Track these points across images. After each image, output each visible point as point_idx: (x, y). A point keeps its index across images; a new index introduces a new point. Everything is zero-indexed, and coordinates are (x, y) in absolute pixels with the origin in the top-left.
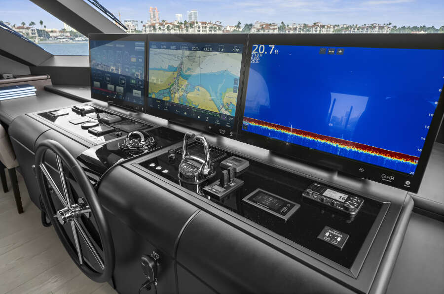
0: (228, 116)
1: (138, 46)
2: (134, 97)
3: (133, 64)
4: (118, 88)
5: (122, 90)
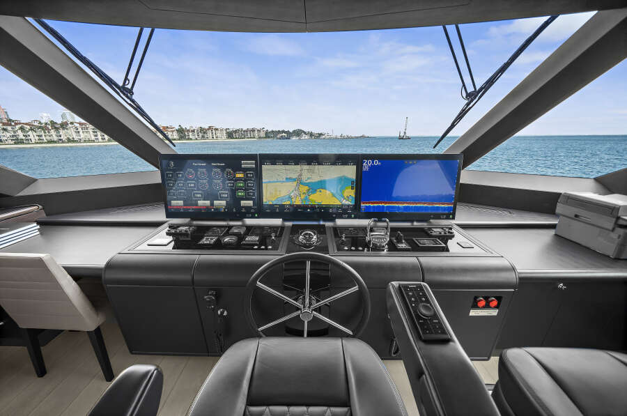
0: (348, 206)
1: (246, 164)
2: (243, 207)
3: (240, 179)
4: (216, 202)
5: (224, 203)
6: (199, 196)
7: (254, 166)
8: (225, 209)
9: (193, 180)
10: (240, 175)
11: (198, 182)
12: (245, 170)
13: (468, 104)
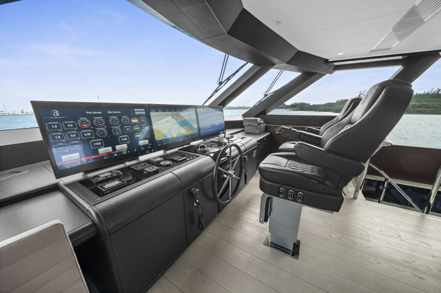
0: (196, 133)
1: (138, 112)
2: (142, 146)
3: (135, 124)
4: (118, 147)
5: (125, 146)
6: (98, 144)
7: (144, 113)
8: (127, 151)
9: (89, 128)
10: (135, 121)
11: (95, 131)
12: (138, 117)
13: (219, 87)
